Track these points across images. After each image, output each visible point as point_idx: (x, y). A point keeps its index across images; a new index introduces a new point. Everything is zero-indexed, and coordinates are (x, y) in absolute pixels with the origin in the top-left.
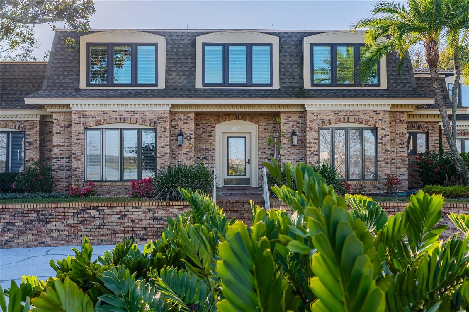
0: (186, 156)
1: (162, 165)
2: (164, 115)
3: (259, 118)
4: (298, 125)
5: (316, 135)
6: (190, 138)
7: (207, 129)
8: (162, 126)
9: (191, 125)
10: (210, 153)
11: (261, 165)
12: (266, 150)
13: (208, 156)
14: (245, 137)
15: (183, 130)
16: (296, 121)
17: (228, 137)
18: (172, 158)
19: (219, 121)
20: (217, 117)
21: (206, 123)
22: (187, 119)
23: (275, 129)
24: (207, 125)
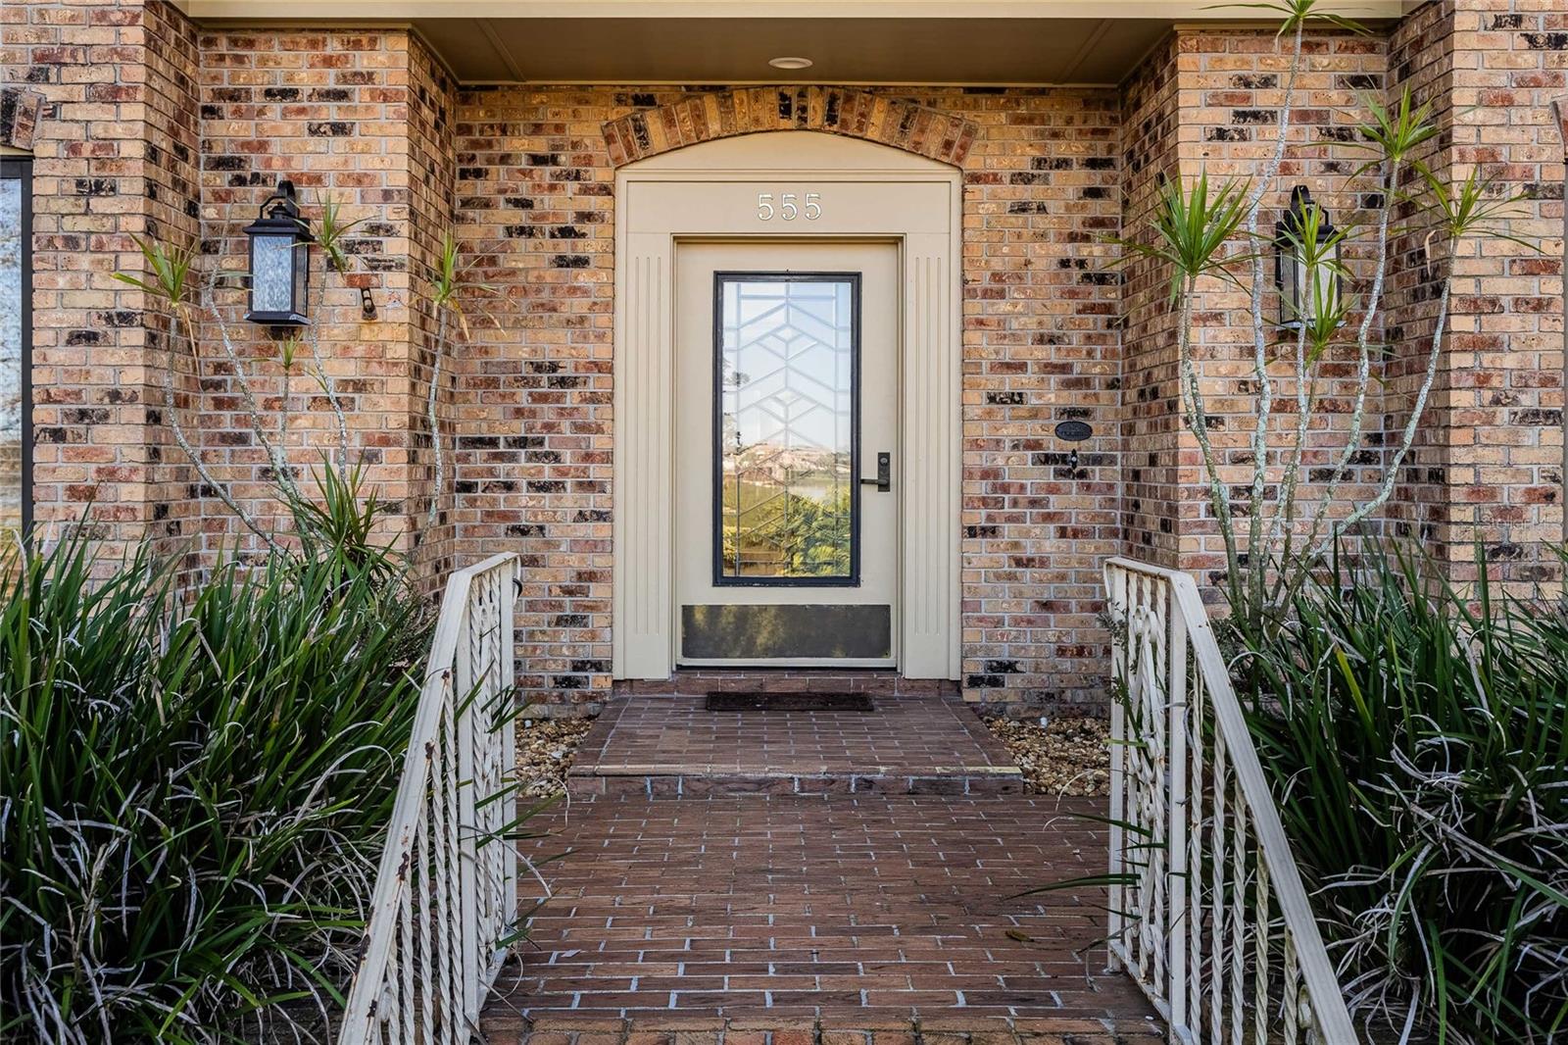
0: (328, 417)
1: (80, 508)
2: (102, 36)
3: (969, 115)
4: (1337, 152)
5: (1540, 227)
6: (374, 265)
7: (546, 202)
8: (76, 133)
9: (386, 145)
10: (571, 398)
11: (984, 502)
12: (1022, 378)
13: (549, 427)
14: (855, 278)
15: (307, 196)
16: (1321, 116)
17: (720, 277)
18: (210, 440)
19: (644, 140)
20: (628, 110)
21: (537, 160)
22: (341, 95)
23: (1097, 208)
24: (549, 169)
